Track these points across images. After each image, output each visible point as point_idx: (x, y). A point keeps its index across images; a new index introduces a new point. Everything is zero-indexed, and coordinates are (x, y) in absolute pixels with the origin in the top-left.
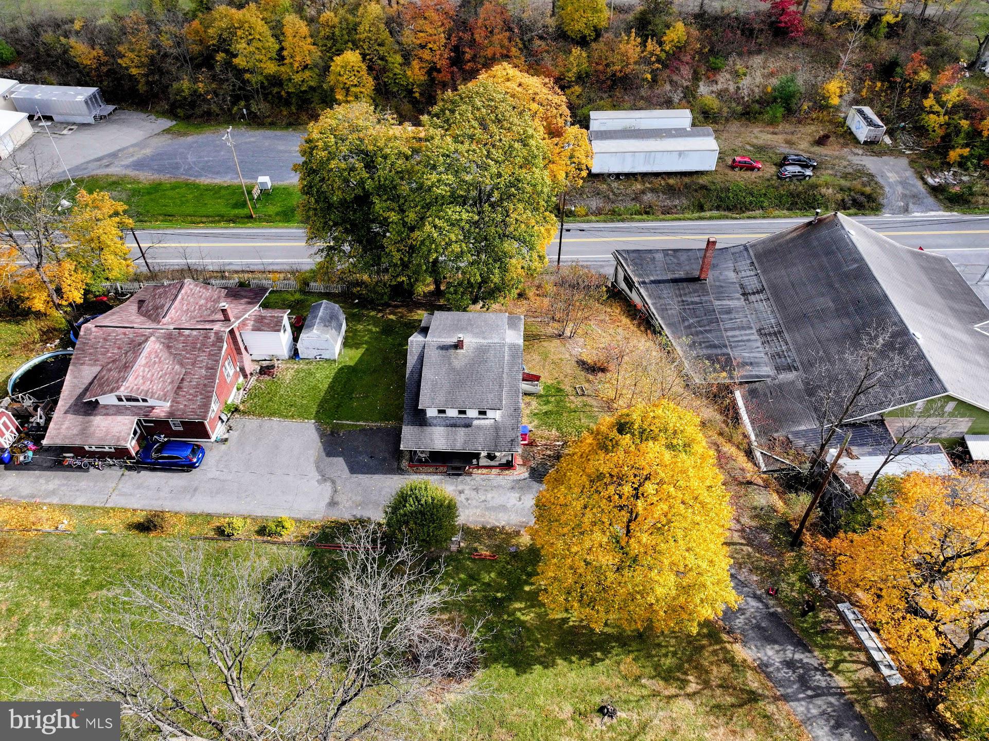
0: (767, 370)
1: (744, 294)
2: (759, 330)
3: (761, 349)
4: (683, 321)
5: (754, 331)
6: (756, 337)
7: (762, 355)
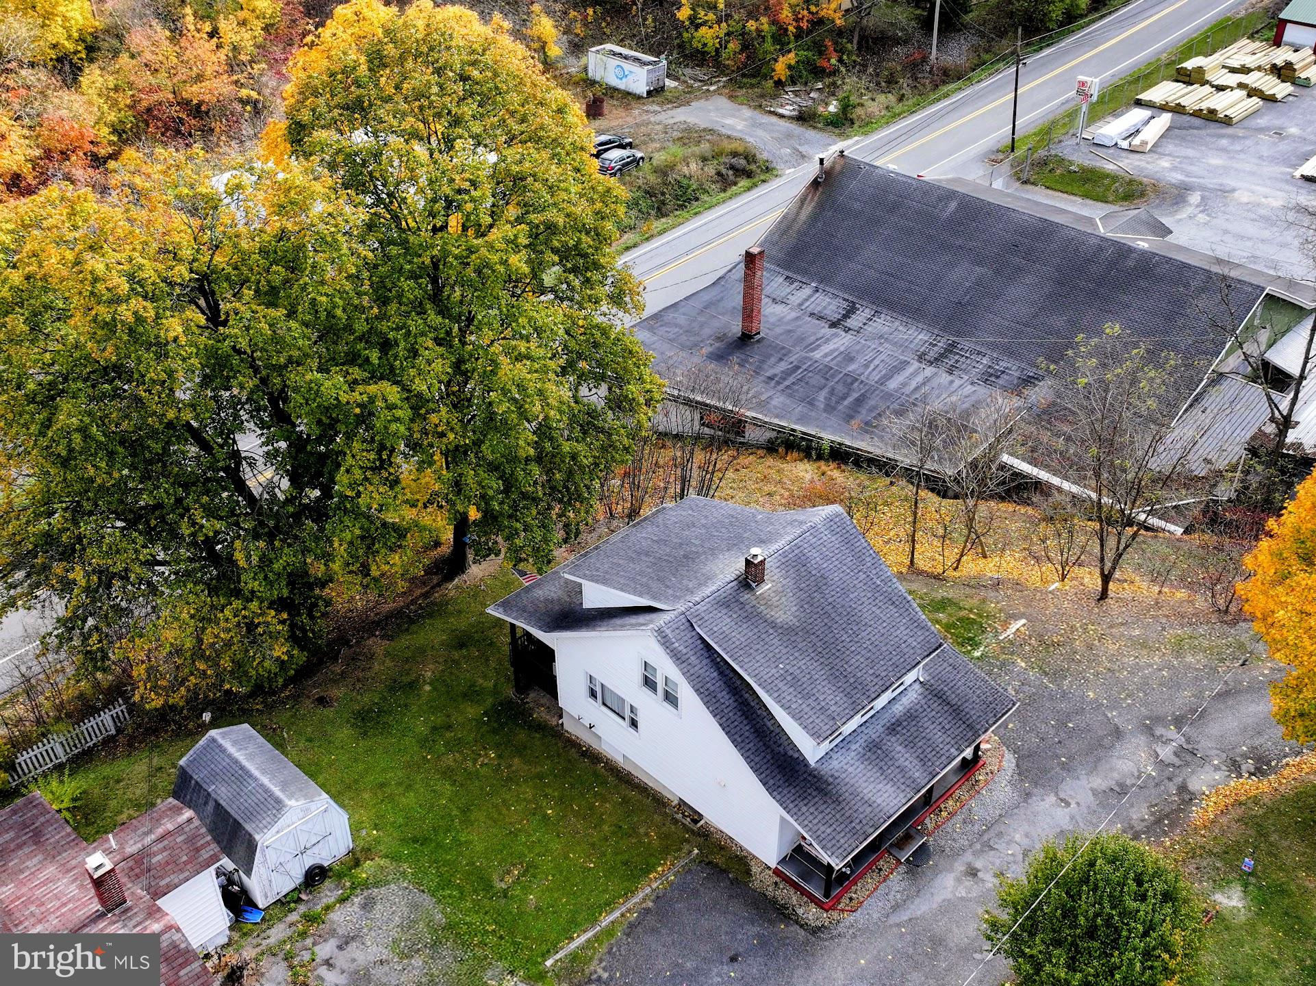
0: (1007, 404)
1: (834, 325)
2: (921, 358)
3: (957, 383)
4: (811, 403)
5: (916, 365)
6: (929, 371)
7: (969, 389)
